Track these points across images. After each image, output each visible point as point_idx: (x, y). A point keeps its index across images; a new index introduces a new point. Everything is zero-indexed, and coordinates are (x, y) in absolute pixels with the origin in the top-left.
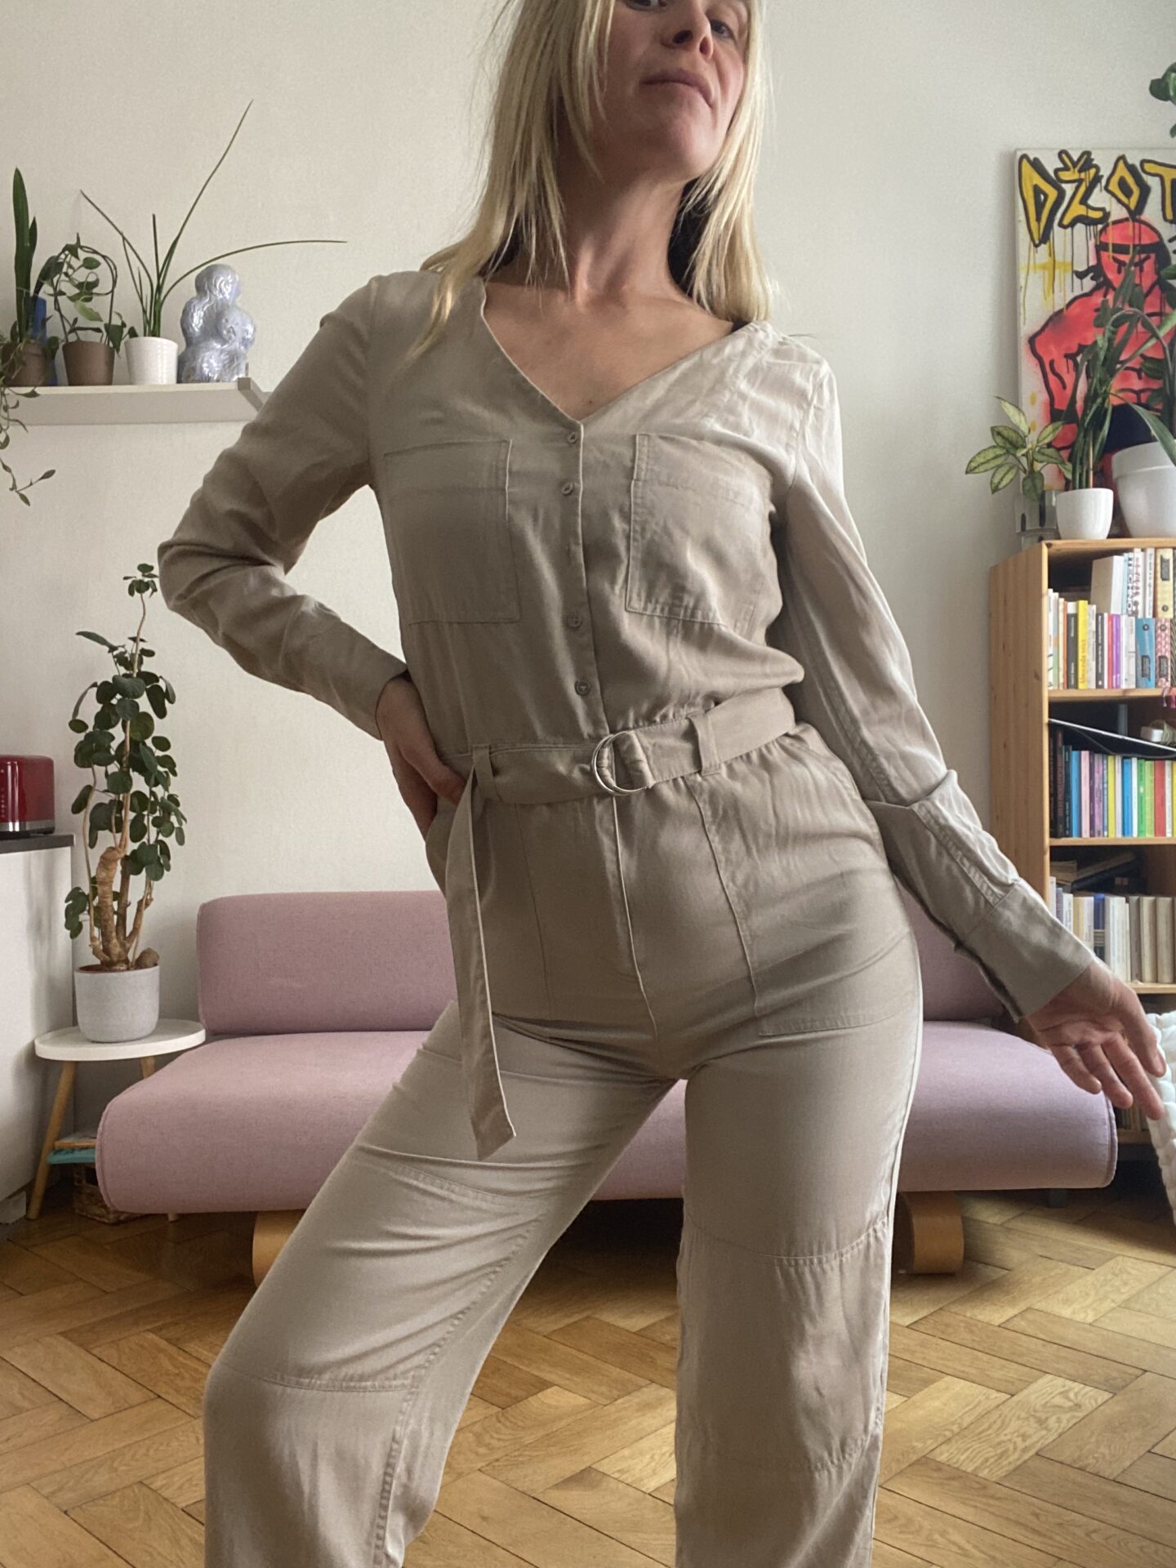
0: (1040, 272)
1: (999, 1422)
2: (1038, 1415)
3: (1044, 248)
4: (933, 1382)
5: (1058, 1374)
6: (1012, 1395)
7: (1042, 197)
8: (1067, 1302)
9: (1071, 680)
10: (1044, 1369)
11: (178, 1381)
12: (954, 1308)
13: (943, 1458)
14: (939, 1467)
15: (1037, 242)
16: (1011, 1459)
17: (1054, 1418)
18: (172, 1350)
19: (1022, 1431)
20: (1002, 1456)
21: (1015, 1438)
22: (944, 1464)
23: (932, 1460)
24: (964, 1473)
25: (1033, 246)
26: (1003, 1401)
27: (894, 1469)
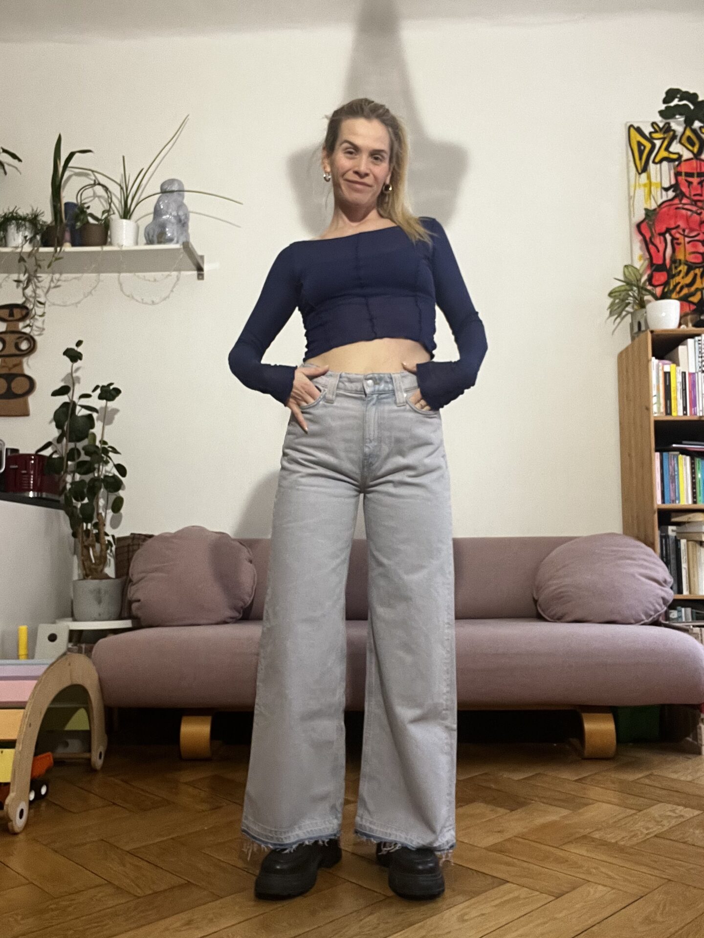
0: (642, 188)
1: (632, 822)
2: (657, 819)
3: (644, 175)
4: (590, 804)
5: (669, 802)
6: (640, 811)
7: (642, 148)
8: (675, 772)
9: (668, 411)
10: (660, 800)
11: (128, 798)
12: (604, 773)
13: (597, 835)
14: (593, 840)
15: (640, 172)
16: (640, 837)
17: (666, 821)
18: (124, 784)
19: (646, 826)
20: (634, 836)
21: (642, 829)
22: (597, 839)
23: (589, 837)
24: (610, 843)
25: (637, 174)
26: (634, 814)
27: (566, 840)
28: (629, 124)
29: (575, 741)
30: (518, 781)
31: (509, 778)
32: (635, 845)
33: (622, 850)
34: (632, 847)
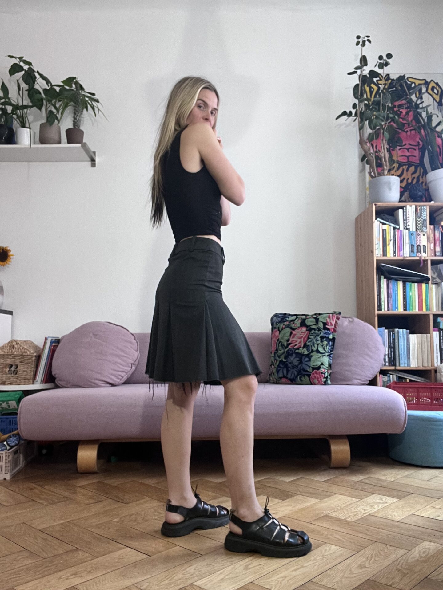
1: (356, 506)
2: (371, 504)
4: (332, 496)
5: (379, 494)
6: (361, 499)
7: (372, 89)
8: (384, 475)
9: (384, 254)
10: (374, 493)
11: (42, 496)
12: (341, 477)
13: (333, 515)
14: (331, 518)
16: (359, 516)
17: (376, 505)
18: (40, 488)
19: (364, 508)
20: (356, 515)
21: (361, 510)
22: (333, 517)
23: (329, 516)
24: (341, 520)
26: (358, 501)
27: (314, 518)
29: (325, 457)
30: (289, 482)
31: (283, 481)
32: (356, 521)
33: (348, 523)
34: (354, 522)
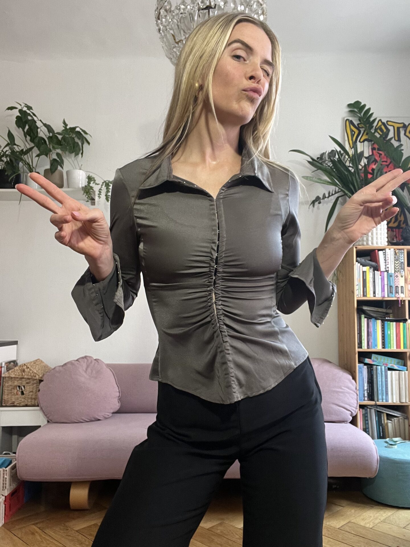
7: (353, 133)
8: (363, 519)
9: (364, 294)
10: (353, 546)
25: (350, 148)
28: (346, 119)
